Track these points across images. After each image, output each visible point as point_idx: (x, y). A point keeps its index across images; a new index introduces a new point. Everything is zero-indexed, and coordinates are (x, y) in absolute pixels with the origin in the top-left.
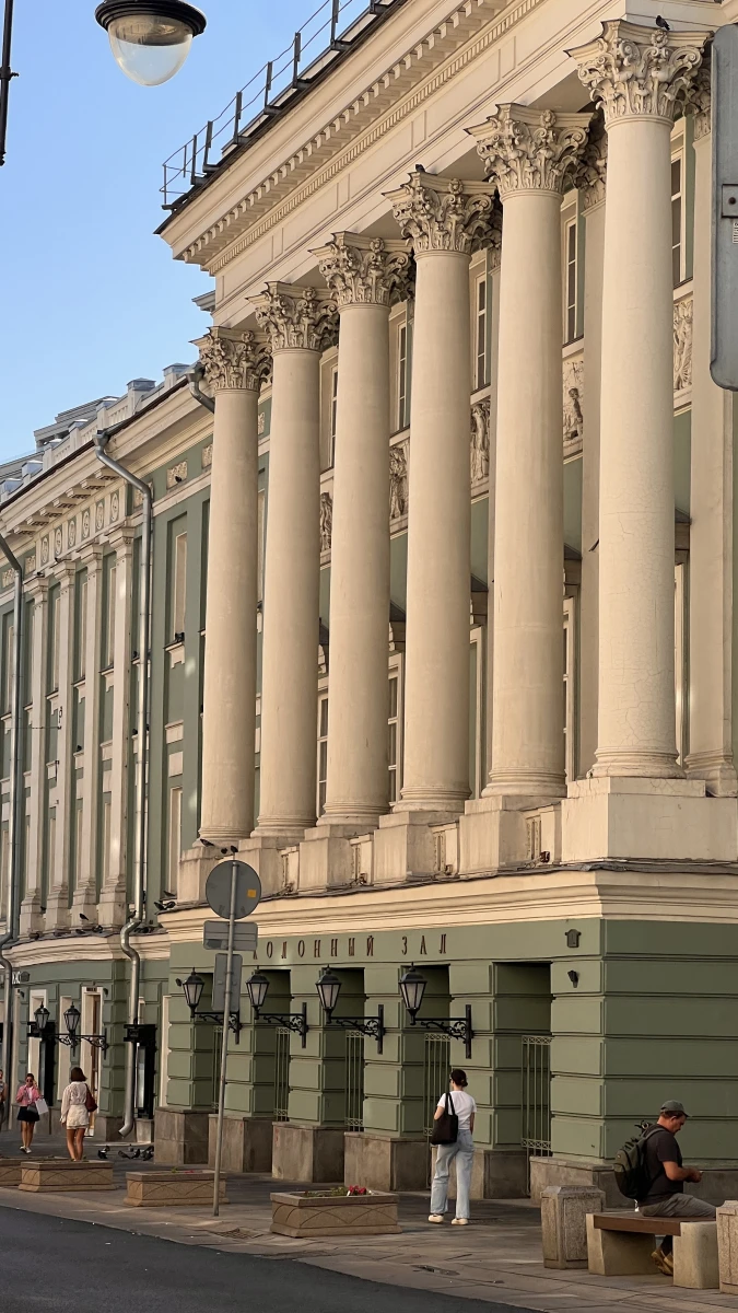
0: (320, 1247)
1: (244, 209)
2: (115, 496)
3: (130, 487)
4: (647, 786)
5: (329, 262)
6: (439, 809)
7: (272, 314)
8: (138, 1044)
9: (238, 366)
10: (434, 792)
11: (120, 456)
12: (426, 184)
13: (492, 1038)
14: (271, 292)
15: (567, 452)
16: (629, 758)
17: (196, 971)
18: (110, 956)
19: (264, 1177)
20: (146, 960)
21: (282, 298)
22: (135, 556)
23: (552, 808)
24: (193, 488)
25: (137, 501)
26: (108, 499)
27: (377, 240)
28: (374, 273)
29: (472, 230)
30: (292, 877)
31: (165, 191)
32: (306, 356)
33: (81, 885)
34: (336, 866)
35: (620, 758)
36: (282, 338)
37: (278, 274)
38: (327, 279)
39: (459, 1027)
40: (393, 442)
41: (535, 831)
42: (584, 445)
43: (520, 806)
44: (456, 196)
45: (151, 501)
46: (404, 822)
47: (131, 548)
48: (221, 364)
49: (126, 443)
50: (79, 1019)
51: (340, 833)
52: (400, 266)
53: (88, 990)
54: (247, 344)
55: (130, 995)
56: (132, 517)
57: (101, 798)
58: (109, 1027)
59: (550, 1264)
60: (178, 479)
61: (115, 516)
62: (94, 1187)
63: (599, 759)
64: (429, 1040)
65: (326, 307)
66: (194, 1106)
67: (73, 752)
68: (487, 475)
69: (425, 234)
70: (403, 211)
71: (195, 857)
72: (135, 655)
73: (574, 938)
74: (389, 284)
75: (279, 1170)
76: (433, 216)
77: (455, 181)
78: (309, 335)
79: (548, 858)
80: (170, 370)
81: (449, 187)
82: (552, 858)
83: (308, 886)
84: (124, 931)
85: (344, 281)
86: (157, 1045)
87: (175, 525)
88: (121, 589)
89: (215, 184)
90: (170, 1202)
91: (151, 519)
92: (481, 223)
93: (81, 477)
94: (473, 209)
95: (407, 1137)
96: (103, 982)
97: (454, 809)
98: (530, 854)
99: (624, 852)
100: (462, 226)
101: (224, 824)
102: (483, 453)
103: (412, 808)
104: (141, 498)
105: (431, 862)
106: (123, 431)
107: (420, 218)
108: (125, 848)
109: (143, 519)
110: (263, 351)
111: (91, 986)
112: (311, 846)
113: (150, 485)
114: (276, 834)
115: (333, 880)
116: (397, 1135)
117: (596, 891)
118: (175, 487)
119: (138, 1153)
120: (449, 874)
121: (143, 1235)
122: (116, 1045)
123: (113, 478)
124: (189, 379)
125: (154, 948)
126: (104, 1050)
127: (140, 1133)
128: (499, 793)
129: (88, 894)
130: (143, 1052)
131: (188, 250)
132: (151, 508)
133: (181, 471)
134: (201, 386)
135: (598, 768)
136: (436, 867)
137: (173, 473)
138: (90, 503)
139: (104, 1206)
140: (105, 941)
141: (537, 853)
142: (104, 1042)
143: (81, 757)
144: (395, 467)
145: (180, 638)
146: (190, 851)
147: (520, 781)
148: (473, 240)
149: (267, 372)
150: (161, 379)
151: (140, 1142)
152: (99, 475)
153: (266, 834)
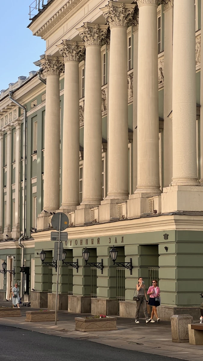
0: (93, 335)
1: (55, 18)
2: (15, 111)
3: (20, 108)
4: (189, 188)
5: (82, 32)
6: (120, 198)
7: (64, 50)
8: (24, 273)
9: (53, 68)
10: (118, 193)
11: (17, 99)
12: (114, 5)
13: (139, 268)
14: (64, 43)
15: (159, 87)
16: (183, 179)
17: (44, 250)
18: (15, 247)
19: (65, 311)
20: (26, 248)
21: (67, 45)
22: (21, 129)
23: (158, 196)
24: (39, 107)
25: (22, 112)
26: (13, 112)
27: (97, 25)
28: (96, 35)
29: (128, 19)
30: (73, 221)
31: (30, 14)
32: (75, 63)
33: (6, 226)
34: (87, 217)
35: (180, 180)
36: (67, 57)
37: (66, 38)
38: (82, 37)
39: (128, 265)
40: (102, 88)
41: (152, 204)
42: (164, 85)
43: (147, 196)
44: (123, 8)
45: (26, 112)
46: (109, 203)
47: (20, 126)
48: (48, 67)
49: (18, 95)
50: (6, 266)
51: (88, 207)
52: (104, 33)
53: (9, 257)
54: (56, 61)
55: (21, 258)
56: (20, 117)
57: (12, 201)
58: (15, 268)
59: (174, 341)
60: (34, 105)
61: (15, 117)
62: (15, 316)
63: (173, 180)
64: (118, 269)
65: (81, 48)
66: (43, 291)
67: (3, 187)
68: (132, 97)
69: (113, 21)
70: (106, 14)
71: (42, 216)
72: (22, 158)
73: (166, 236)
74: (101, 39)
75: (70, 309)
76: (116, 15)
77: (122, 4)
78: (76, 57)
79: (157, 212)
80: (31, 73)
81: (121, 6)
82: (158, 212)
83: (78, 223)
84: (19, 239)
85: (87, 38)
86: (30, 273)
87: (33, 119)
88: (17, 139)
89: (46, 11)
90: (40, 320)
91: (26, 117)
92: (131, 17)
93: (5, 106)
94: (128, 13)
95: (111, 299)
96: (13, 255)
97: (124, 198)
98: (150, 211)
99: (183, 209)
100: (125, 18)
101: (51, 206)
102: (131, 90)
103: (111, 198)
104: (23, 111)
105: (117, 215)
106: (17, 91)
107: (112, 15)
108: (19, 215)
109: (24, 117)
110: (61, 63)
111: (10, 256)
112: (79, 211)
113: (25, 107)
114: (67, 208)
115: (86, 221)
116: (108, 299)
117: (174, 221)
118: (33, 107)
119: (26, 305)
120: (123, 218)
121: (34, 331)
122: (17, 273)
123: (14, 106)
124: (38, 74)
125: (29, 244)
126: (14, 275)
127: (25, 299)
128: (140, 192)
129: (8, 229)
130: (26, 275)
131: (37, 32)
132: (26, 114)
133: (35, 102)
134: (41, 76)
135: (173, 183)
136: (119, 216)
137: (33, 103)
138: (8, 114)
139: (19, 322)
140: (14, 242)
141: (152, 211)
142: (14, 272)
143: (6, 189)
144: (103, 96)
145: (36, 152)
146: (40, 214)
147: (146, 188)
148: (128, 23)
149: (62, 69)
150: (28, 76)
151: (25, 302)
152: (10, 105)
153: (64, 208)
